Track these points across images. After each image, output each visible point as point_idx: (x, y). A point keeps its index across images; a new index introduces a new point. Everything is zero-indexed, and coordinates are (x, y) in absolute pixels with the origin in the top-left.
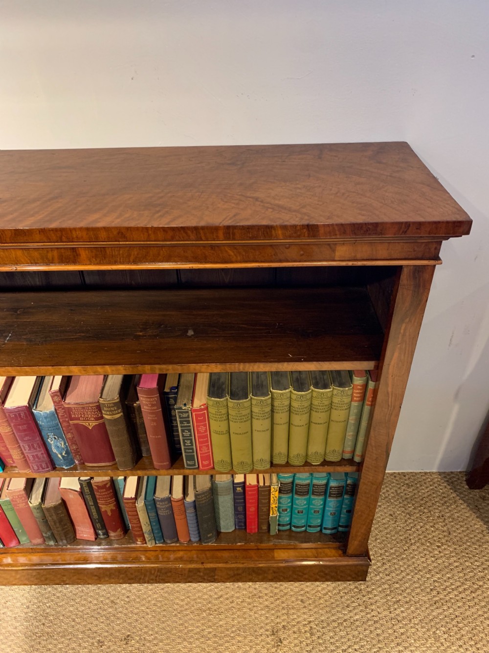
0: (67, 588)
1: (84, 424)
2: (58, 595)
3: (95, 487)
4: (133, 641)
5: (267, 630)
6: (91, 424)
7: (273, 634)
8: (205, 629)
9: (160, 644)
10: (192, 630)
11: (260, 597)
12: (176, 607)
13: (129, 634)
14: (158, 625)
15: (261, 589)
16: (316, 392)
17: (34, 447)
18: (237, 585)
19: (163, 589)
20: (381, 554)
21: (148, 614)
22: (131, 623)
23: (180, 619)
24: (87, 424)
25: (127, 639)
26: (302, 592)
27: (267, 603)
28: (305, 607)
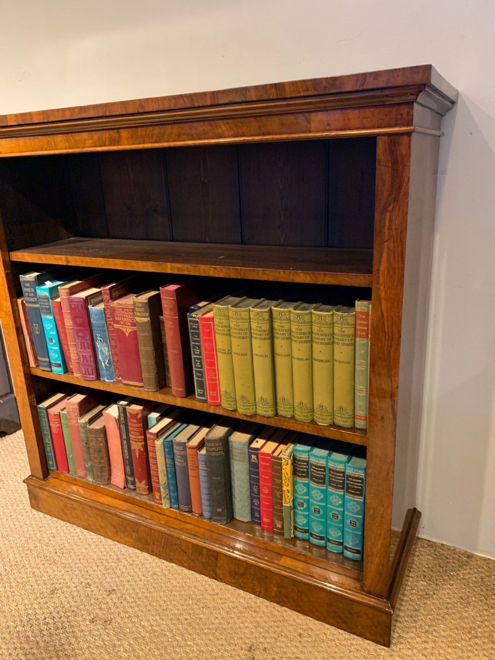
0: (91, 535)
1: (122, 329)
2: (81, 537)
3: (128, 415)
4: (114, 595)
5: (245, 643)
6: (128, 330)
7: (250, 650)
8: (183, 614)
9: (136, 608)
10: (171, 610)
11: (255, 611)
12: (169, 585)
13: (115, 588)
14: (144, 593)
15: (261, 605)
16: (315, 314)
17: (84, 347)
18: (238, 592)
19: (167, 567)
20: (427, 631)
21: (141, 580)
22: (122, 581)
23: (166, 596)
24: (125, 330)
25: (111, 592)
26: (305, 627)
27: (258, 619)
28: (300, 642)
